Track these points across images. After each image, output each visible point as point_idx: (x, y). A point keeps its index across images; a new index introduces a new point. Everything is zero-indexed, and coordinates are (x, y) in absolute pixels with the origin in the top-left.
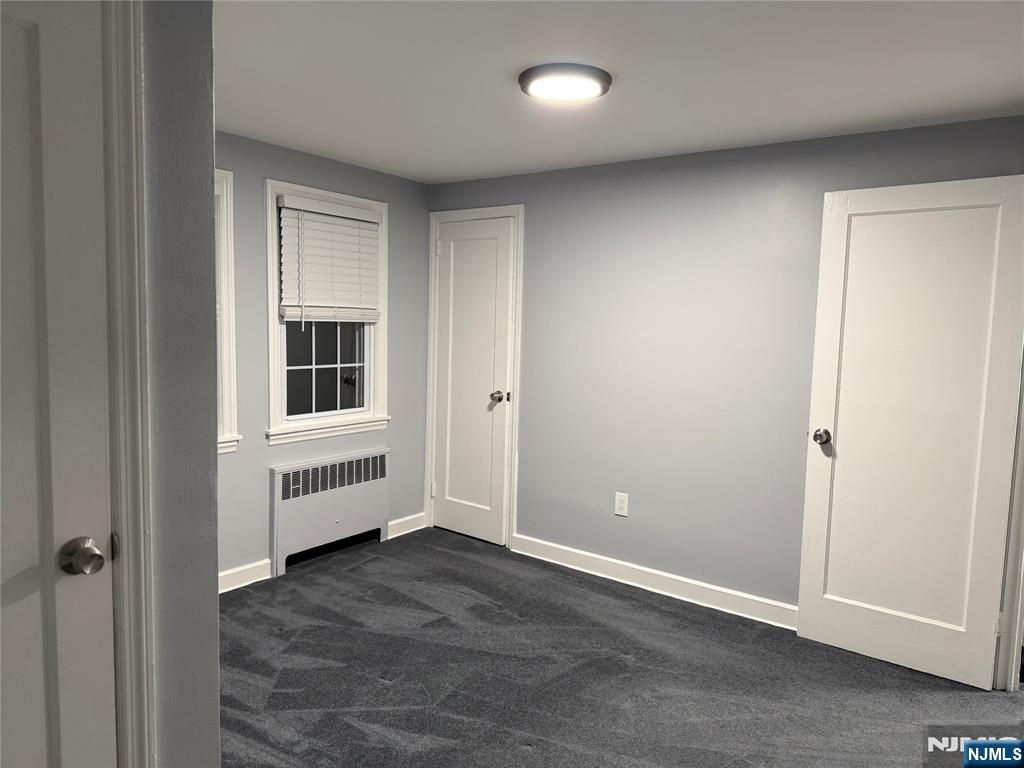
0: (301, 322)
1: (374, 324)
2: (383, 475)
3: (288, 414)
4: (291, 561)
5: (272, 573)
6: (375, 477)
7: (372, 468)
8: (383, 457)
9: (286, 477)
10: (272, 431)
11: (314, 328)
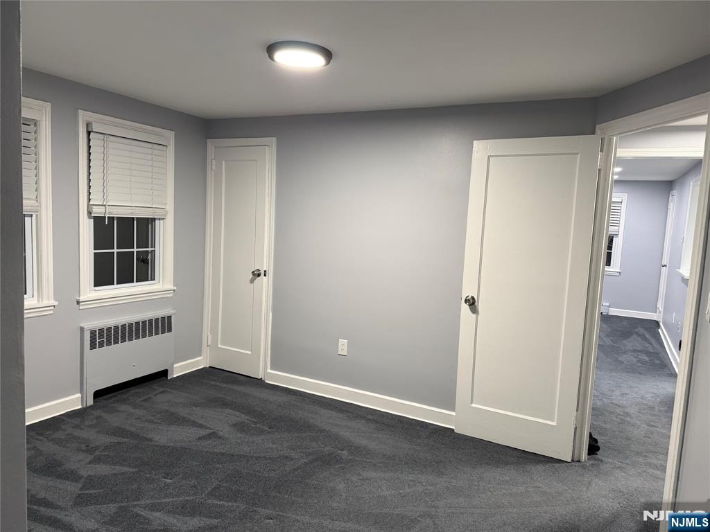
0: (105, 217)
1: (163, 219)
2: (170, 330)
3: (95, 286)
4: (98, 394)
5: (82, 405)
6: (163, 332)
7: (162, 325)
8: (169, 317)
9: (93, 333)
10: (82, 299)
11: (115, 222)
